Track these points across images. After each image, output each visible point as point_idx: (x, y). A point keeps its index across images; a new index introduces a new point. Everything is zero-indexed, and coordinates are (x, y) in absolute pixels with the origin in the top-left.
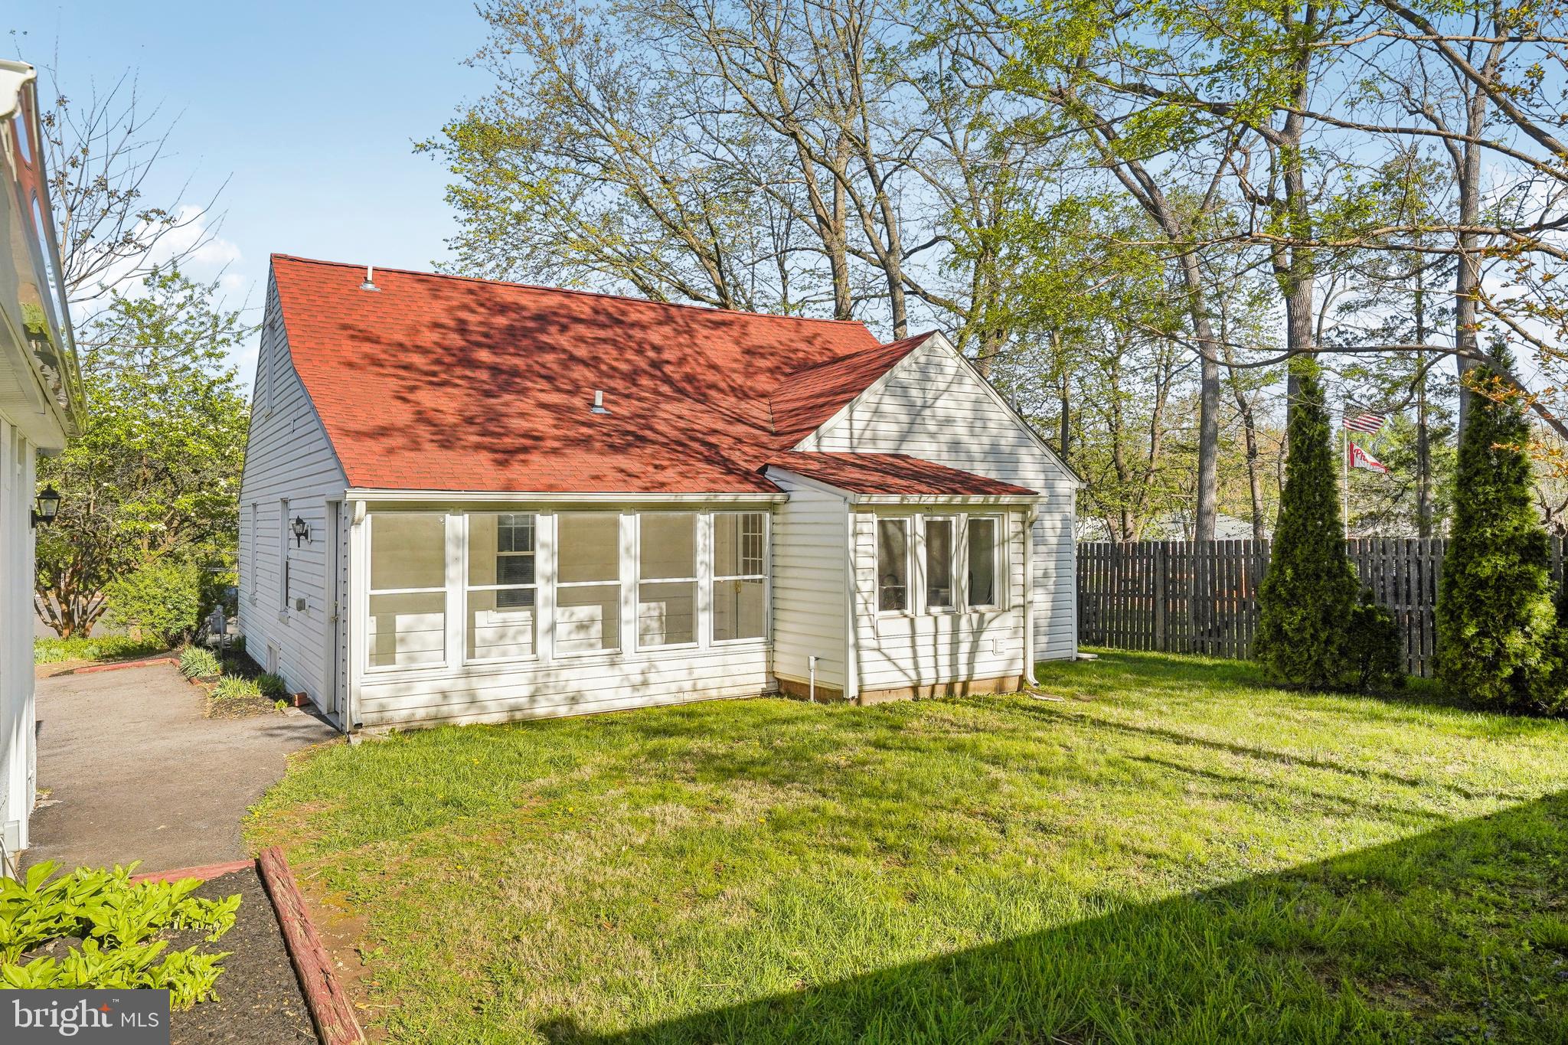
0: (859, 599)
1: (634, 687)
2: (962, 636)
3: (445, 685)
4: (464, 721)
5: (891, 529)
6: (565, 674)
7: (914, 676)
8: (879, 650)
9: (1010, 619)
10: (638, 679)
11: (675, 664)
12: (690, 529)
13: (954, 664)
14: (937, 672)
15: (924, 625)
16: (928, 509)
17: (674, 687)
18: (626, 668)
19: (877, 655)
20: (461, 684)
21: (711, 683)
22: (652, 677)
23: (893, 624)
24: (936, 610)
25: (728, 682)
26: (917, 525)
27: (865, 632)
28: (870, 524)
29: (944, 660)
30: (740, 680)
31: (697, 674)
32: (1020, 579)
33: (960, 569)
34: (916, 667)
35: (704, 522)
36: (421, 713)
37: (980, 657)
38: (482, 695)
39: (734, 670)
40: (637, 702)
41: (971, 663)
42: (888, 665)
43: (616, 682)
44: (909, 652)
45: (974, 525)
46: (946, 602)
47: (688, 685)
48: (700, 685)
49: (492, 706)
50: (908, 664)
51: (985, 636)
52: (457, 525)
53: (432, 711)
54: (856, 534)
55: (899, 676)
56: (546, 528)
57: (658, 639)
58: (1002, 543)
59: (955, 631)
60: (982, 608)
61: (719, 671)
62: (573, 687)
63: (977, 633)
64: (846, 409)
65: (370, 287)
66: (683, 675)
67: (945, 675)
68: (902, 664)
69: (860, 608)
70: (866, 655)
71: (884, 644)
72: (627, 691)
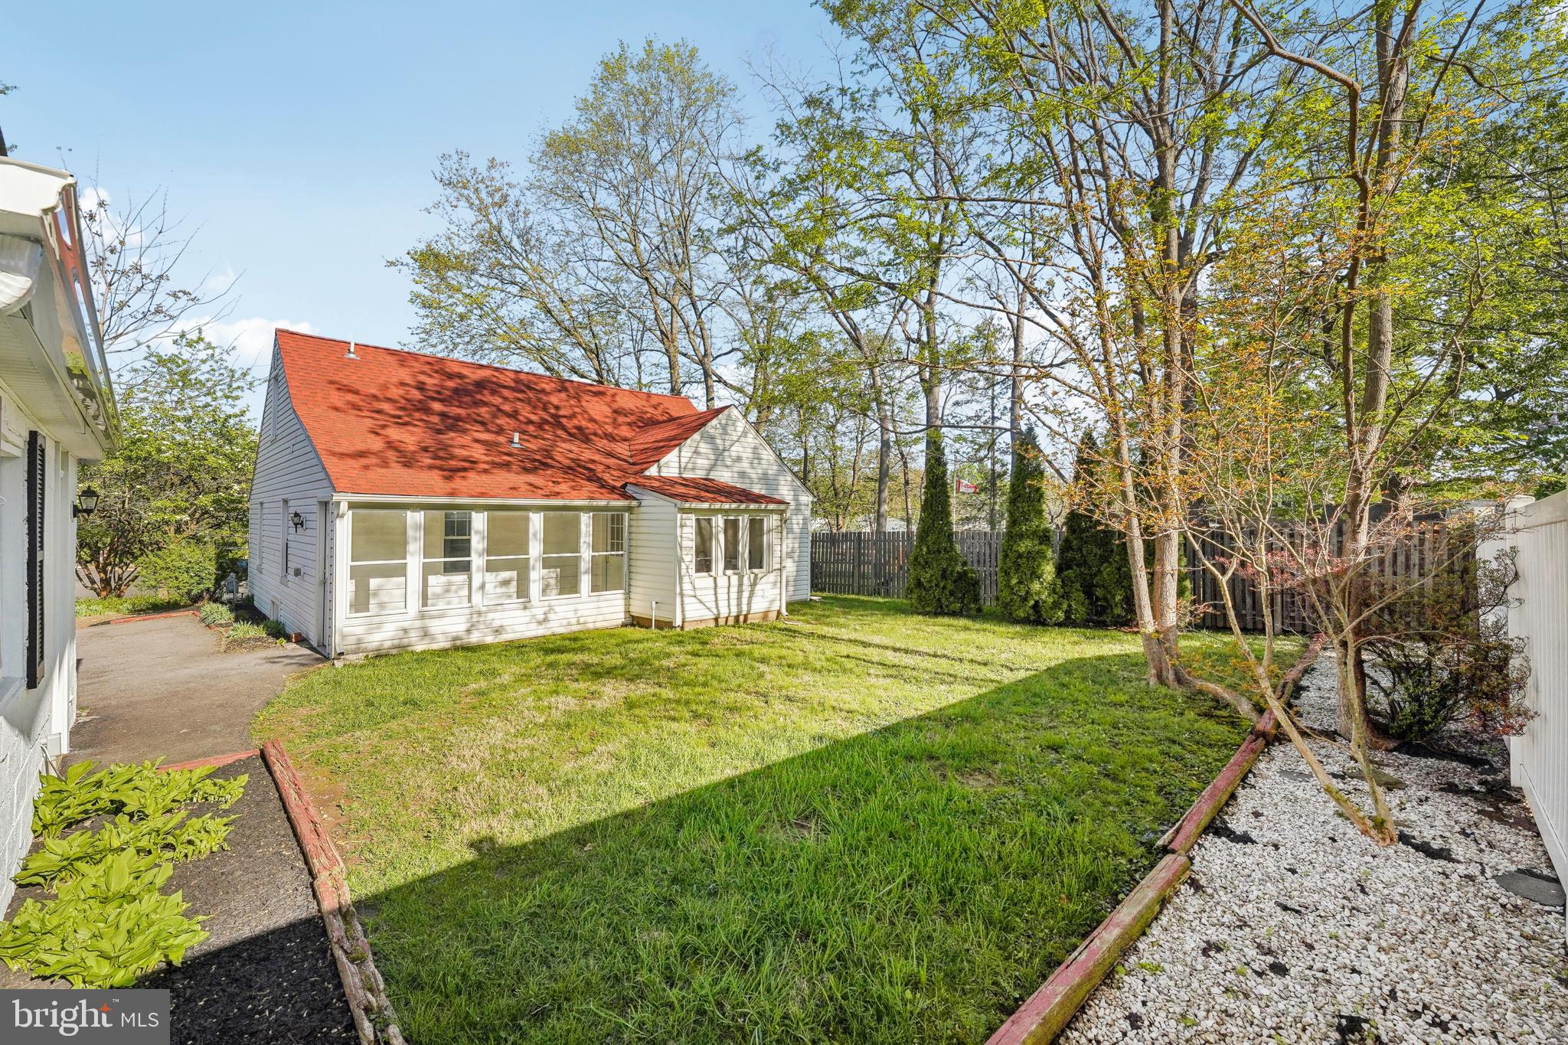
0: (683, 566)
1: (540, 623)
2: (744, 587)
3: (406, 625)
4: (419, 648)
5: (704, 524)
6: (491, 616)
7: (716, 612)
8: (695, 597)
9: (772, 577)
10: (541, 617)
11: (565, 608)
12: (578, 522)
13: (739, 605)
14: (729, 609)
15: (722, 581)
16: (726, 512)
17: (565, 622)
18: (534, 611)
19: (694, 600)
20: (418, 624)
21: (589, 619)
22: (551, 616)
23: (703, 581)
24: (729, 572)
25: (600, 618)
26: (719, 521)
27: (687, 586)
28: (691, 520)
29: (734, 602)
30: (608, 617)
31: (579, 613)
32: (778, 554)
33: (744, 549)
34: (717, 607)
35: (586, 520)
36: (388, 644)
37: (754, 600)
38: (433, 630)
39: (604, 611)
40: (541, 631)
41: (749, 604)
42: (700, 606)
43: (527, 619)
44: (713, 598)
45: (752, 522)
46: (735, 567)
47: (574, 621)
48: (582, 620)
49: (440, 637)
50: (712, 605)
51: (758, 587)
52: (415, 518)
53: (396, 642)
54: (682, 526)
55: (707, 612)
56: (479, 522)
57: (555, 591)
58: (769, 531)
59: (741, 585)
60: (756, 571)
61: (595, 612)
62: (496, 623)
63: (753, 585)
64: (676, 450)
65: (352, 356)
66: (571, 614)
67: (734, 611)
68: (709, 605)
69: (684, 572)
70: (687, 600)
71: (698, 593)
72: (534, 626)
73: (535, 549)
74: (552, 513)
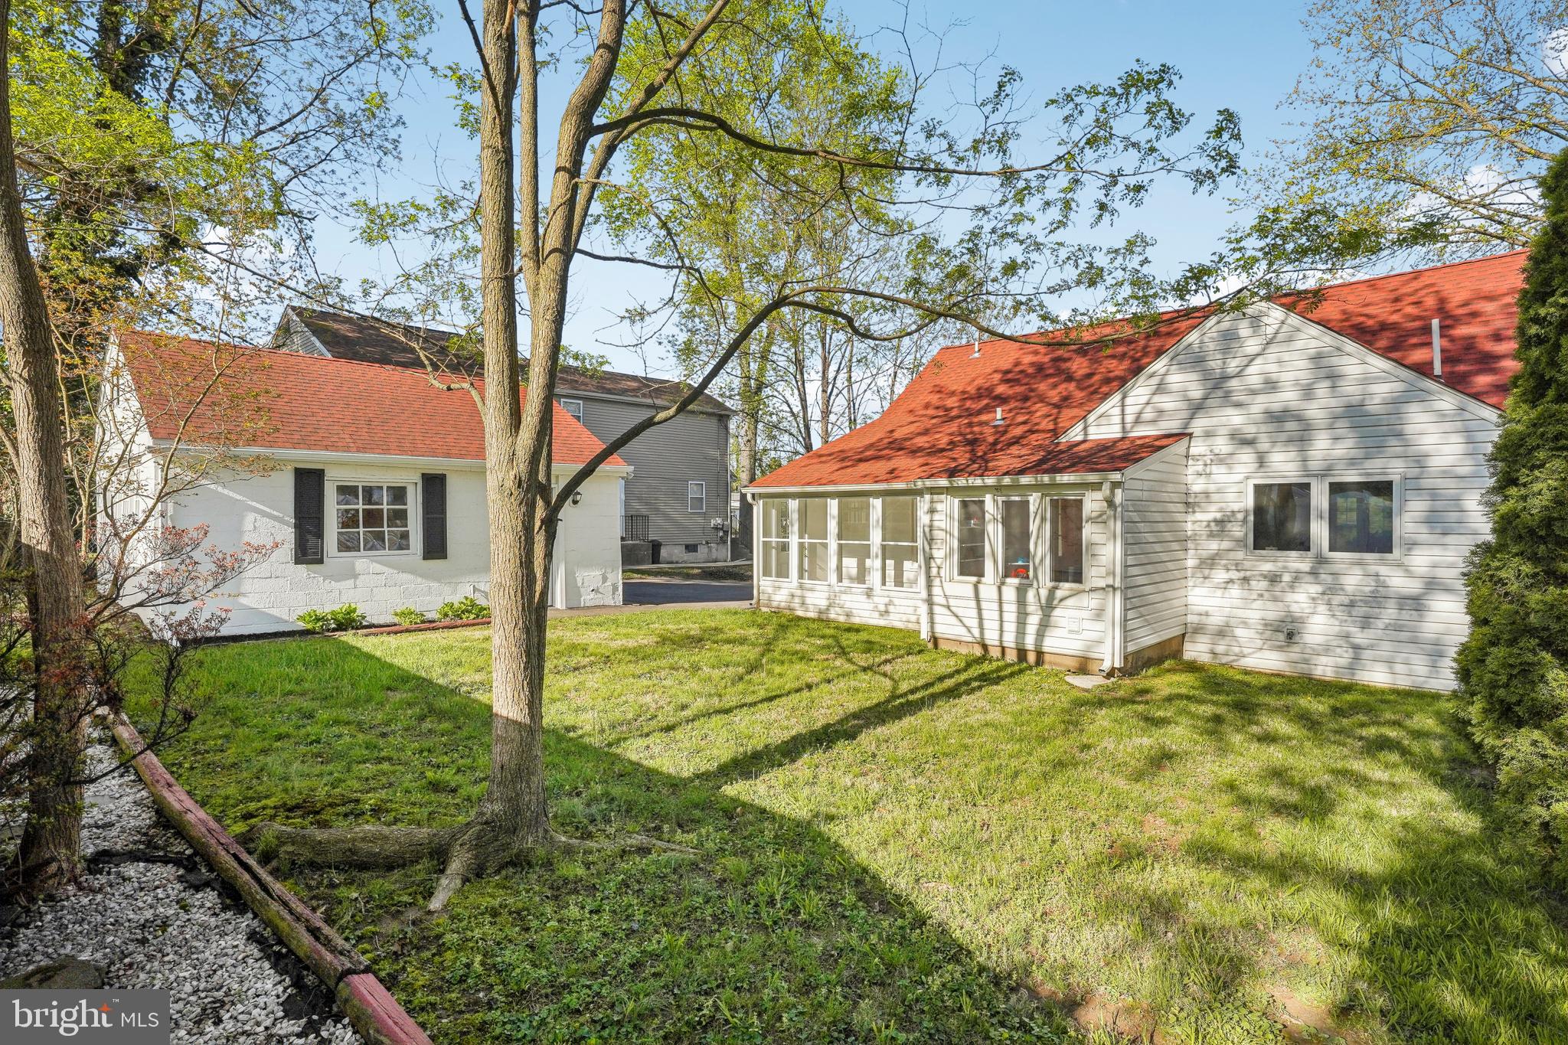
0: (932, 563)
2: (1030, 609)
5: (972, 508)
6: (844, 597)
7: (976, 632)
8: (948, 607)
9: (1092, 601)
10: (882, 608)
13: (1021, 632)
14: (1001, 636)
15: (988, 591)
18: (876, 599)
19: (945, 611)
22: (891, 608)
23: (963, 587)
27: (936, 590)
28: (944, 503)
29: (1010, 627)
33: (1040, 547)
36: (783, 605)
37: (1049, 632)
38: (808, 601)
40: (882, 623)
41: (1040, 635)
42: (954, 620)
44: (974, 613)
46: (1022, 572)
49: (811, 608)
50: (974, 623)
51: (1057, 612)
52: (793, 504)
53: (787, 604)
54: (932, 511)
55: (963, 631)
59: (1021, 602)
62: (847, 605)
63: (1048, 608)
65: (977, 355)
66: (910, 610)
67: (1010, 641)
68: (967, 621)
69: (934, 571)
70: (937, 609)
71: (952, 602)
72: (876, 615)
73: (876, 537)
74: (889, 499)
